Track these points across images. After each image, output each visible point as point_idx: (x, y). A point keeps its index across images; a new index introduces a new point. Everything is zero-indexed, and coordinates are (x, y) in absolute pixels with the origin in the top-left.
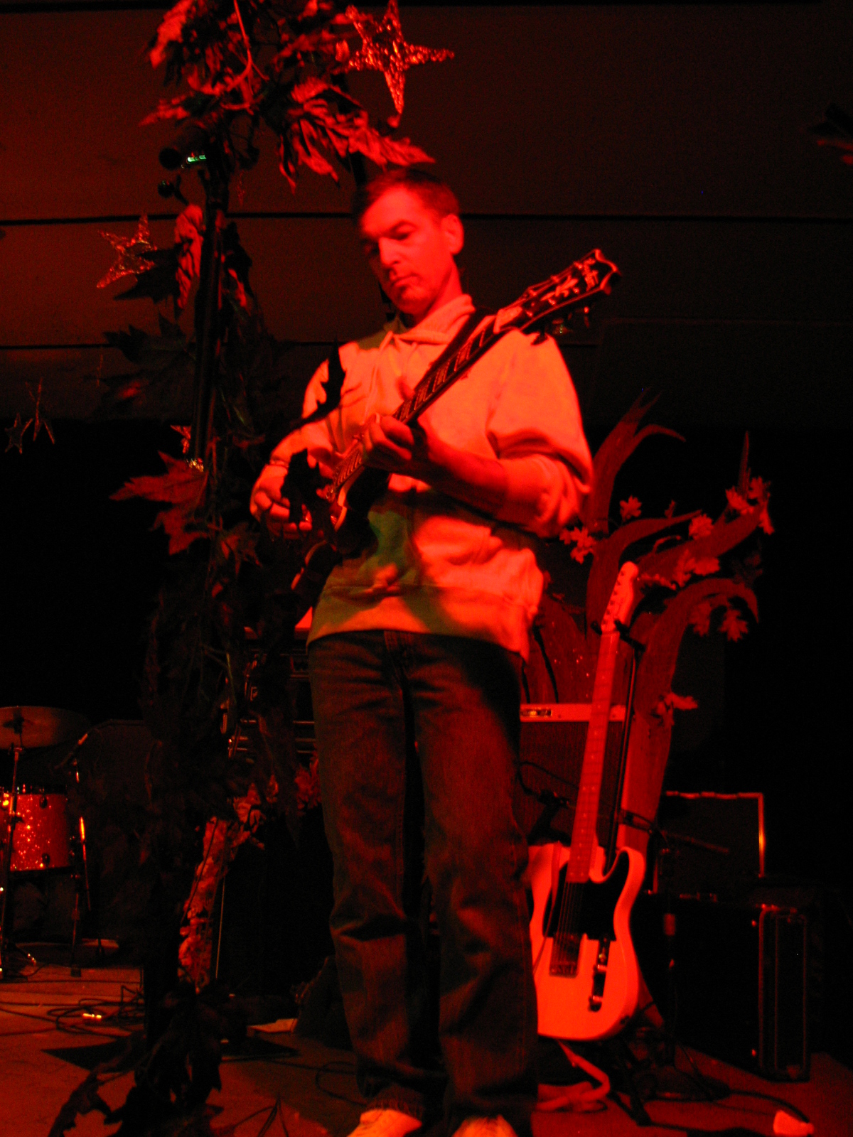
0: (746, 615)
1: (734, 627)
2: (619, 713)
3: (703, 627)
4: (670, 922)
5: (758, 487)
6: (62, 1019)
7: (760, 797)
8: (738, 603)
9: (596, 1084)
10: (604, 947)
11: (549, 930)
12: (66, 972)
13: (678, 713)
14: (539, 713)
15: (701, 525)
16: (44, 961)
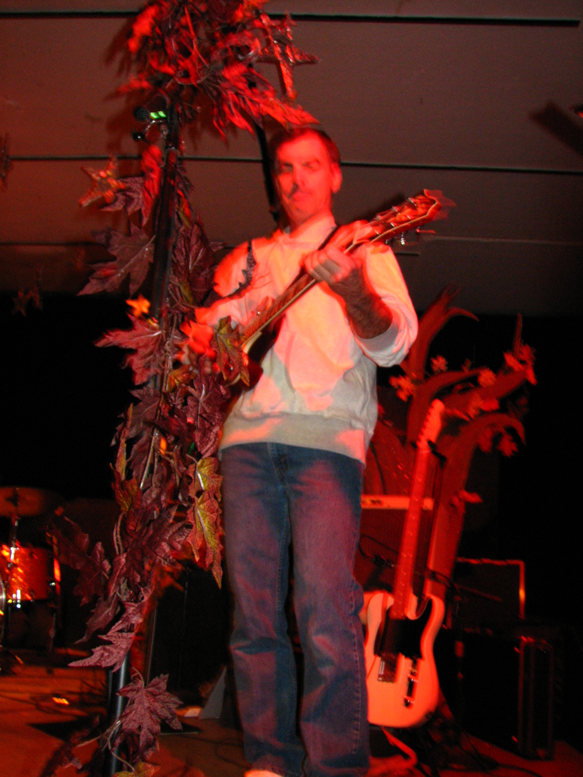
0: (516, 438)
1: (508, 447)
2: (428, 504)
3: (486, 446)
4: (459, 648)
5: (526, 352)
6: (40, 702)
7: (521, 564)
8: (512, 431)
9: (406, 756)
10: (415, 664)
11: (378, 651)
12: (42, 671)
13: (468, 505)
14: (373, 502)
15: (487, 377)
16: (29, 662)
